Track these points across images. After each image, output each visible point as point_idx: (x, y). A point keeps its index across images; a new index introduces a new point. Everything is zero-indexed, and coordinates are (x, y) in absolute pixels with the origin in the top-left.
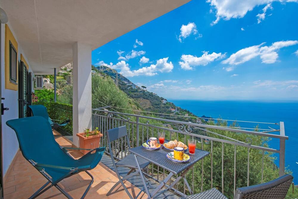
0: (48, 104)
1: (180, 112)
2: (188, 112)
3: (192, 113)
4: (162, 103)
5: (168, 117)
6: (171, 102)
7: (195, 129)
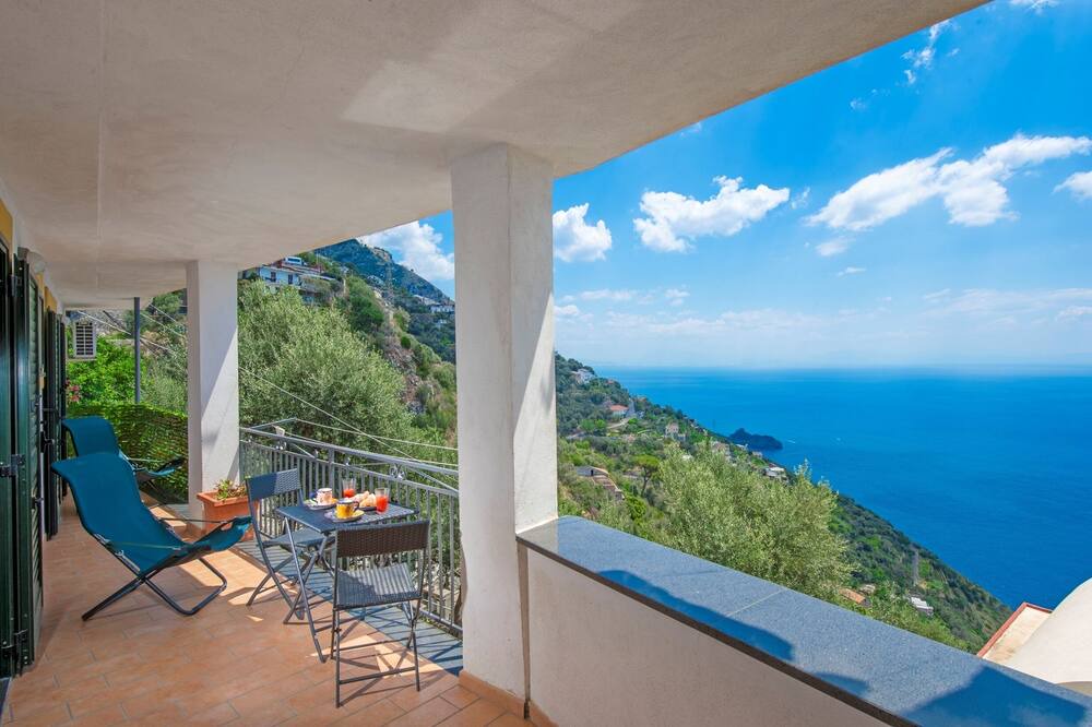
0: (113, 411)
1: (645, 418)
2: (679, 416)
3: (692, 421)
4: (573, 381)
5: (599, 438)
6: (612, 379)
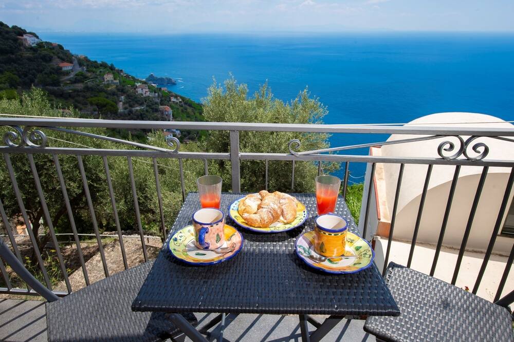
1: (88, 71)
4: (22, 44)
5: (56, 88)
7: (137, 110)
